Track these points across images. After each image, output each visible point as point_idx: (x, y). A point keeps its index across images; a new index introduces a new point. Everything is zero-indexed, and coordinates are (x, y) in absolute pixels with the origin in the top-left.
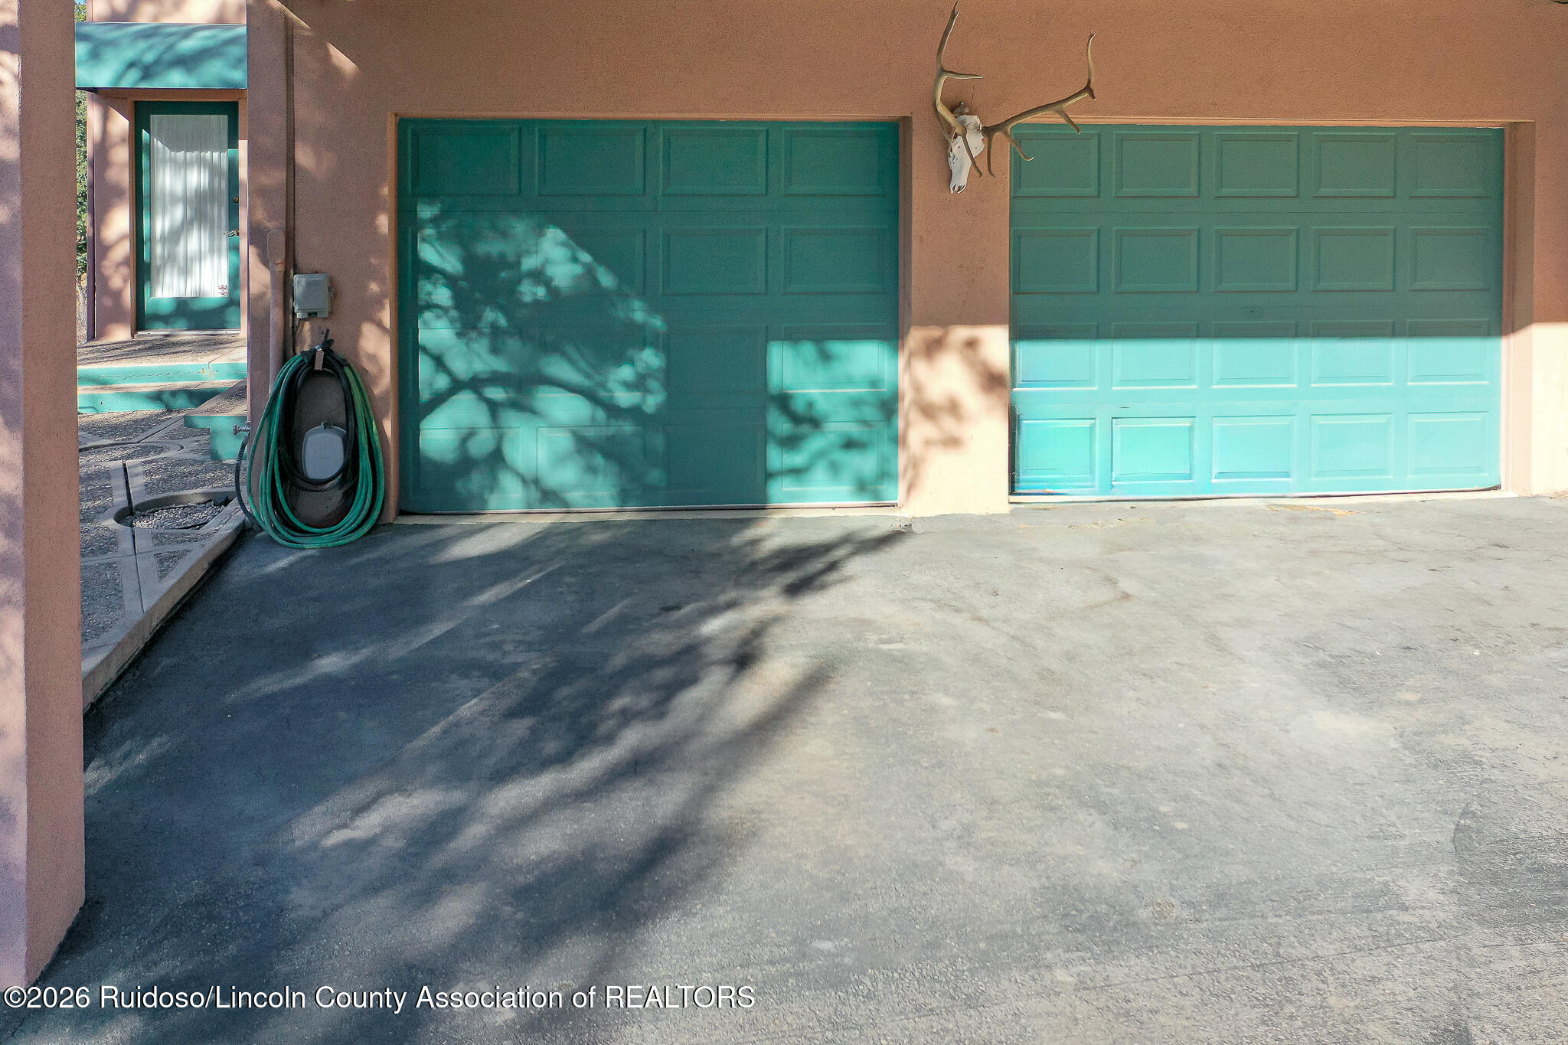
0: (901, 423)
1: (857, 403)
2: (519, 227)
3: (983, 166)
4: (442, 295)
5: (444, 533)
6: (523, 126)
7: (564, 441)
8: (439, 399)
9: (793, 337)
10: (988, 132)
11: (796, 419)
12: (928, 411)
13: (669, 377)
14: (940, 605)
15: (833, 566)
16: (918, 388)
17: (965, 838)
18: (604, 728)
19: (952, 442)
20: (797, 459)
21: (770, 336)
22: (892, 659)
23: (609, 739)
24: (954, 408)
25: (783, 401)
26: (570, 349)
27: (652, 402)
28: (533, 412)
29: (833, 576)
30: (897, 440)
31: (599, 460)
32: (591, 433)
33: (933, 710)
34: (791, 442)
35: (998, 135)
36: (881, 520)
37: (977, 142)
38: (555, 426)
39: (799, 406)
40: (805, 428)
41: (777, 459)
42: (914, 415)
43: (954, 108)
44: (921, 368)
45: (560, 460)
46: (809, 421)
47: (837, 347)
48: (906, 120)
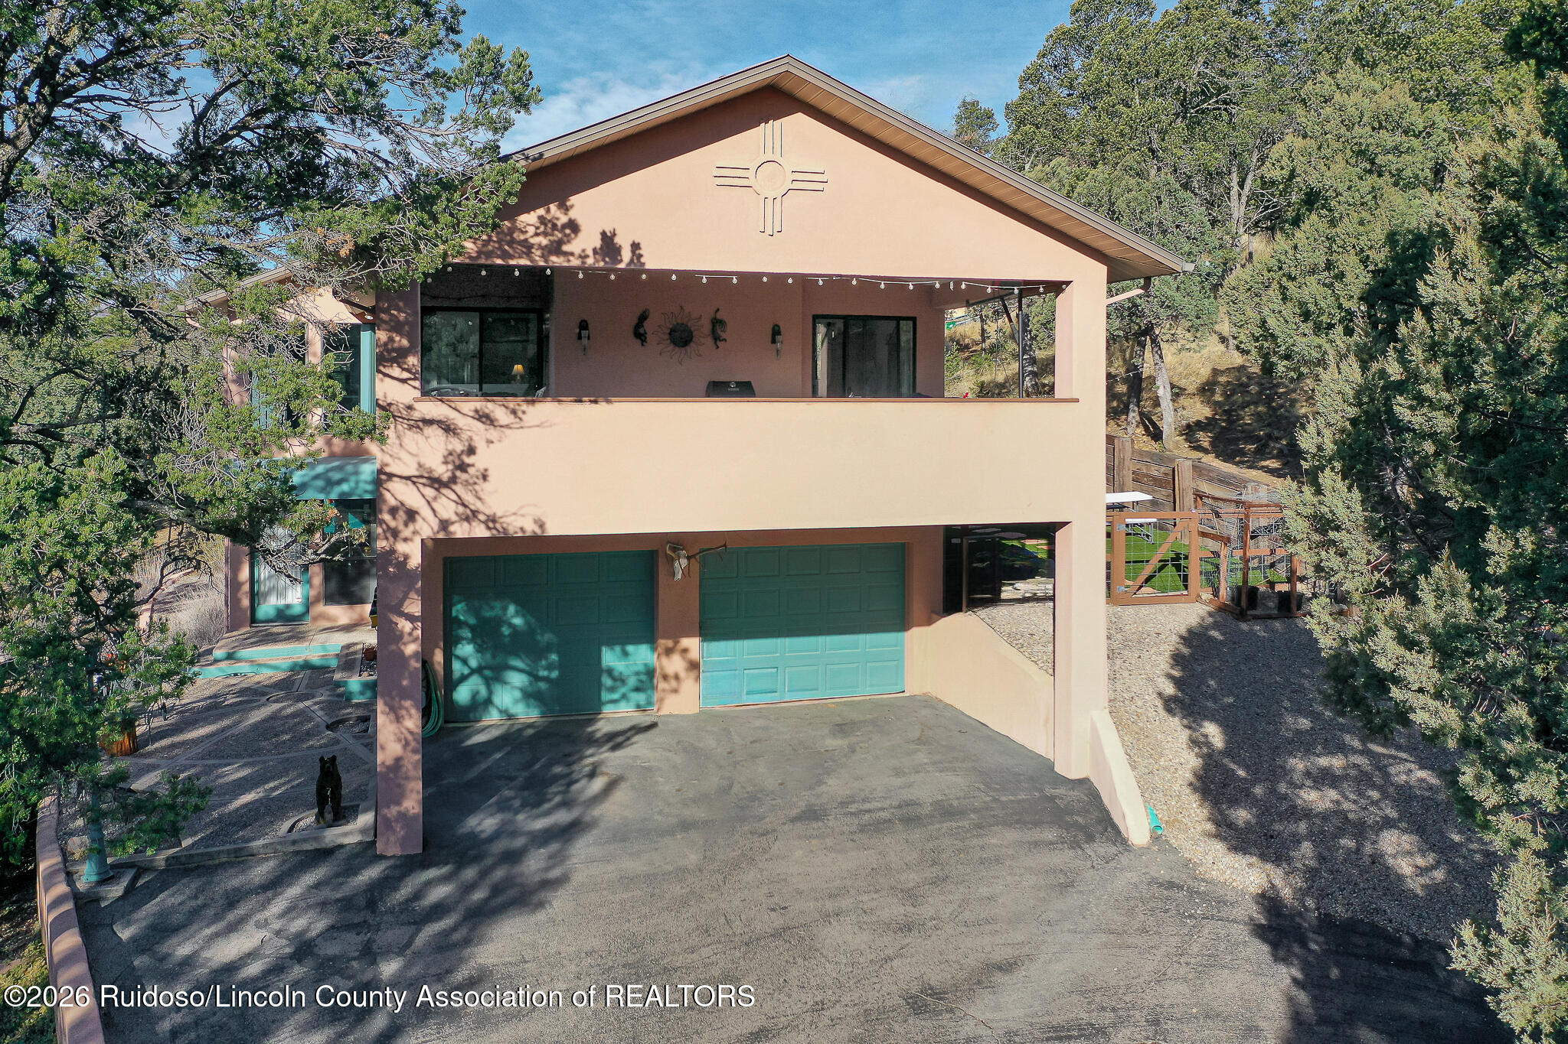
0: (655, 681)
1: (637, 673)
2: (498, 605)
3: (686, 573)
4: (466, 633)
5: (471, 729)
6: (496, 559)
7: (518, 694)
8: (464, 678)
9: (610, 644)
10: (688, 558)
11: (614, 679)
12: (665, 677)
13: (561, 666)
14: (664, 749)
15: (628, 739)
16: (662, 668)
17: (660, 812)
18: (548, 797)
19: (675, 691)
20: (615, 696)
21: (603, 644)
22: (645, 768)
23: (550, 800)
24: (677, 677)
25: (610, 672)
26: (523, 657)
27: (555, 674)
28: (505, 683)
29: (628, 742)
30: (654, 688)
31: (532, 701)
32: (530, 689)
33: (657, 782)
34: (612, 690)
35: (693, 560)
36: (643, 719)
37: (684, 562)
38: (514, 688)
39: (616, 674)
40: (618, 683)
41: (605, 696)
42: (661, 679)
43: (674, 550)
44: (665, 661)
45: (516, 702)
46: (621, 680)
47: (630, 648)
48: (657, 551)
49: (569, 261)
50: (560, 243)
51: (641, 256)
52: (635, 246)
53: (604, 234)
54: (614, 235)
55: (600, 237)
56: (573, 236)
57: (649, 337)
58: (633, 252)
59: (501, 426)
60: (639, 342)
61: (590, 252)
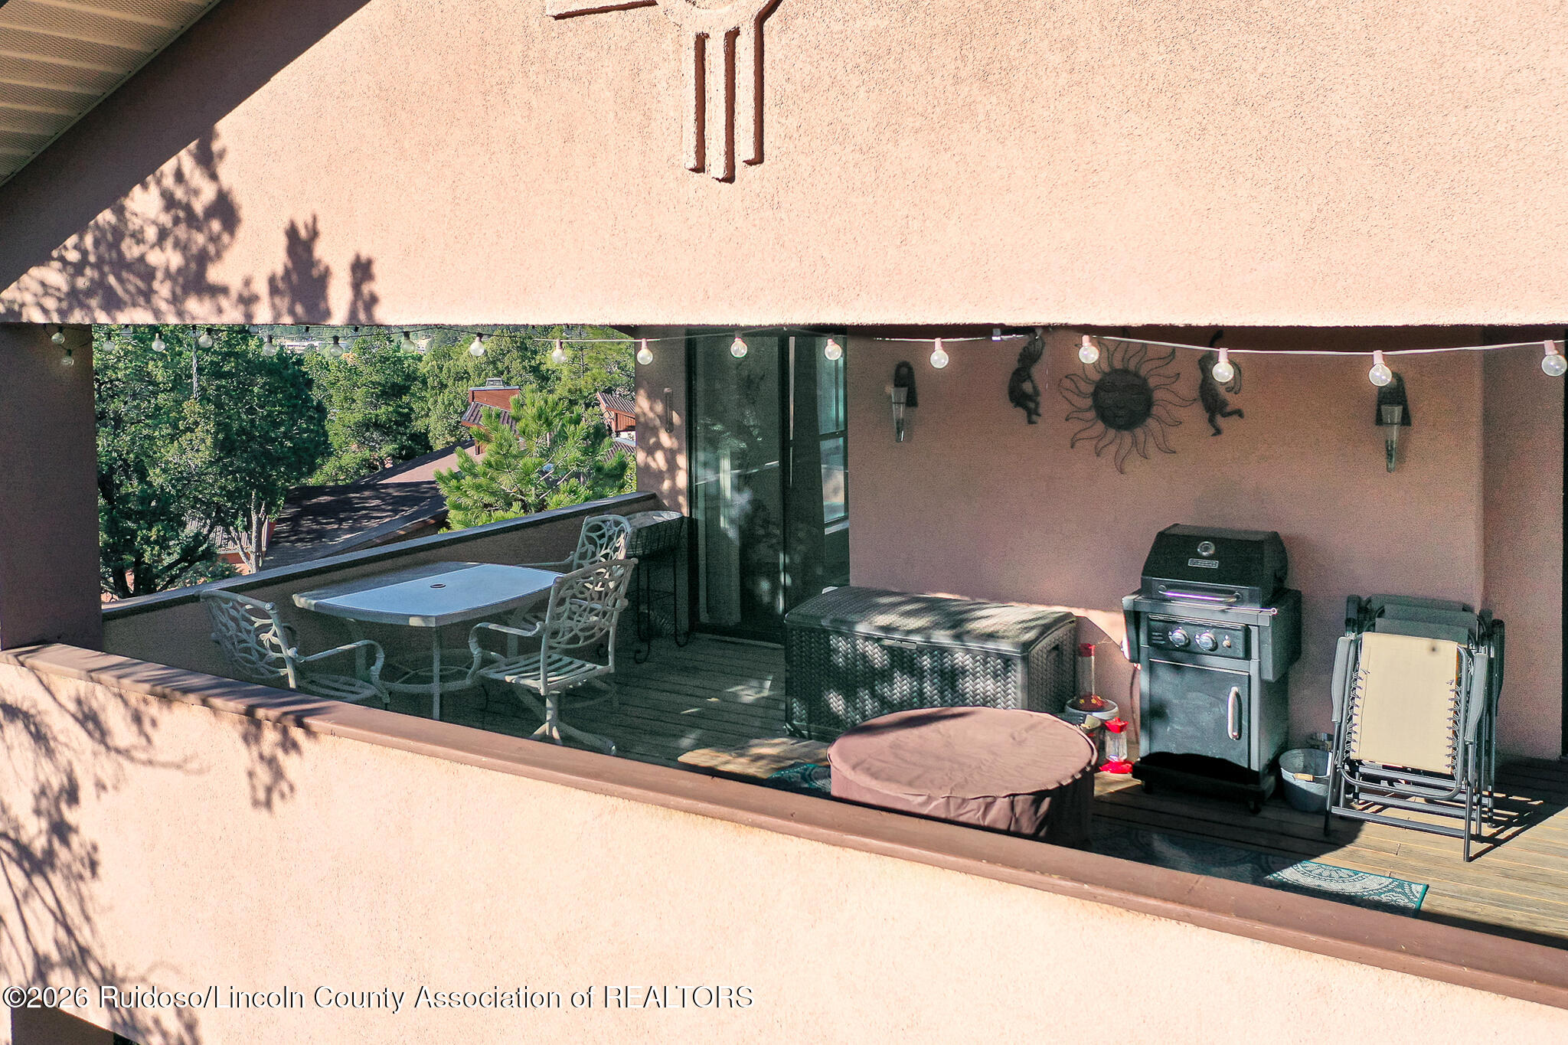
49: (220, 311)
50: (203, 259)
51: (374, 300)
52: (362, 270)
53: (292, 233)
54: (314, 234)
55: (282, 241)
56: (226, 238)
57: (1045, 403)
58: (357, 287)
59: (118, 751)
60: (1020, 414)
61: (261, 288)
